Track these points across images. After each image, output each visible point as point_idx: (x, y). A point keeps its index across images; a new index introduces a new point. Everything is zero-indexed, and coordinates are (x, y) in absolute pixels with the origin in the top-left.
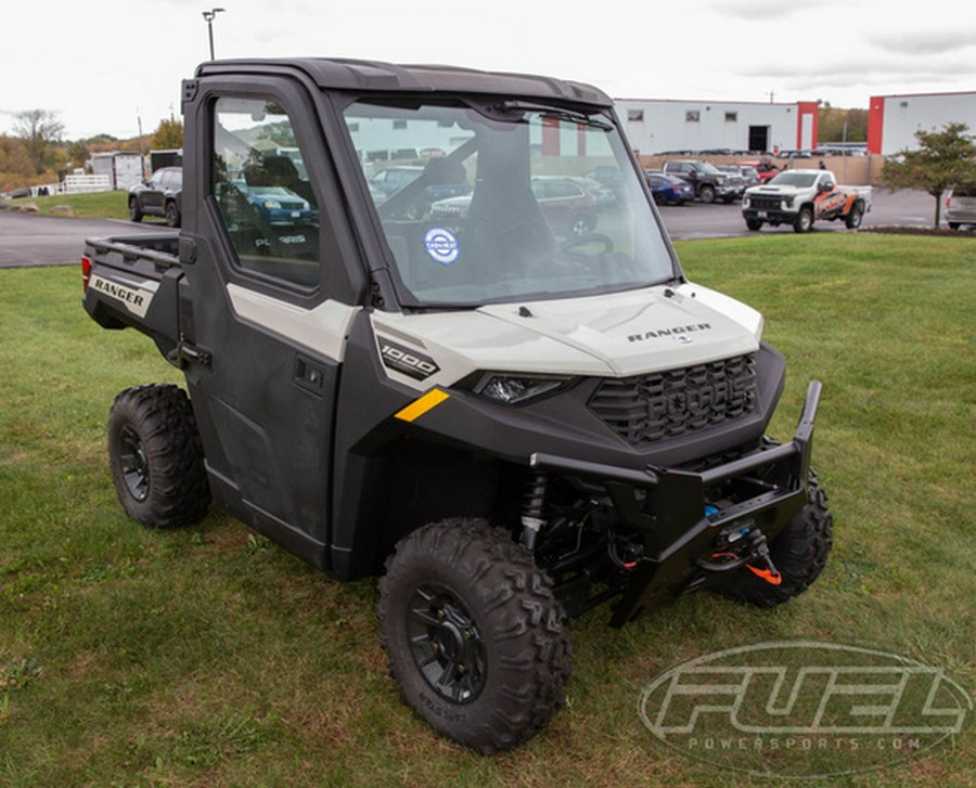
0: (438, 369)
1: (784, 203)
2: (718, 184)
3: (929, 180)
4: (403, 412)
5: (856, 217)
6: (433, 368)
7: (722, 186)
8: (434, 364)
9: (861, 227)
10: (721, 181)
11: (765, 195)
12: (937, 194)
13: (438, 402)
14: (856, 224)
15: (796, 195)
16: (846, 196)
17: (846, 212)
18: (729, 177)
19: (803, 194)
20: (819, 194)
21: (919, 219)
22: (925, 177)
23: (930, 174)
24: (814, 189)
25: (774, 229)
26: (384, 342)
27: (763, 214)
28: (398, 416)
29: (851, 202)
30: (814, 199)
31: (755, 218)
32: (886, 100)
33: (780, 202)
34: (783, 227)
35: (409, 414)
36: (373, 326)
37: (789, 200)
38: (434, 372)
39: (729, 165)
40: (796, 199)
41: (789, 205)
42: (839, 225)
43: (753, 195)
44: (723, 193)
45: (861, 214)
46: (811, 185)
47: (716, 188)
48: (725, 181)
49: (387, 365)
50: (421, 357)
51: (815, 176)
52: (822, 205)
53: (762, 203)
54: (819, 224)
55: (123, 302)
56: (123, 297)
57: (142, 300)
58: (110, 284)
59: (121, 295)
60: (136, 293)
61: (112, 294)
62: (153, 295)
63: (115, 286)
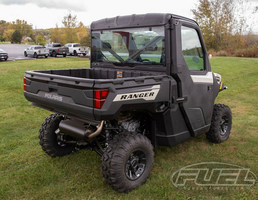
4: (220, 88)
55: (142, 99)
56: (142, 96)
57: (153, 93)
58: (133, 94)
59: (141, 96)
60: (150, 92)
61: (134, 98)
62: (159, 89)
63: (137, 94)
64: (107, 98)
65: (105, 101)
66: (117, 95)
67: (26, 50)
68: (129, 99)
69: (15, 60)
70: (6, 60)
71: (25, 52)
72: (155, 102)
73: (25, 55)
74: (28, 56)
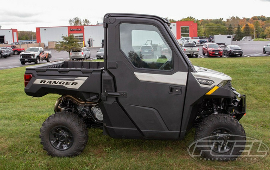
0: (214, 82)
1: (32, 56)
2: (2, 53)
3: (68, 48)
4: (208, 93)
5: (49, 59)
6: (213, 82)
7: (4, 53)
8: (213, 81)
9: (50, 61)
10: (3, 52)
11: (26, 54)
12: (69, 52)
13: (217, 89)
14: (49, 61)
15: (35, 54)
16: (46, 54)
17: (47, 58)
18: (5, 50)
19: (37, 54)
20: (40, 53)
21: (62, 59)
22: (67, 47)
23: (68, 47)
24: (39, 52)
25: (30, 63)
26: (198, 79)
27: (26, 60)
28: (206, 94)
29: (47, 55)
30: (39, 55)
31: (24, 61)
32: (40, 28)
33: (31, 56)
34: (32, 63)
35: (209, 93)
36: (194, 76)
37: (34, 55)
38: (213, 83)
39: (3, 47)
40: (35, 55)
41: (33, 57)
42: (45, 61)
43: (22, 54)
44: (4, 55)
45: (50, 58)
46: (38, 51)
47: (2, 54)
48: (4, 52)
49: (200, 84)
50: (209, 80)
51: (39, 49)
52: (41, 56)
53: (26, 57)
54: (41, 61)
55: (63, 86)
56: (63, 84)
57: (77, 83)
58: (53, 81)
59: (61, 83)
60: (72, 82)
61: (54, 84)
62: (85, 81)
63: (57, 81)
64: (31, 80)
65: (28, 82)
66: (37, 79)
67: (265, 47)
68: (48, 84)
69: (249, 57)
70: (241, 55)
71: (264, 48)
72: (79, 90)
73: (264, 52)
74: (267, 53)
